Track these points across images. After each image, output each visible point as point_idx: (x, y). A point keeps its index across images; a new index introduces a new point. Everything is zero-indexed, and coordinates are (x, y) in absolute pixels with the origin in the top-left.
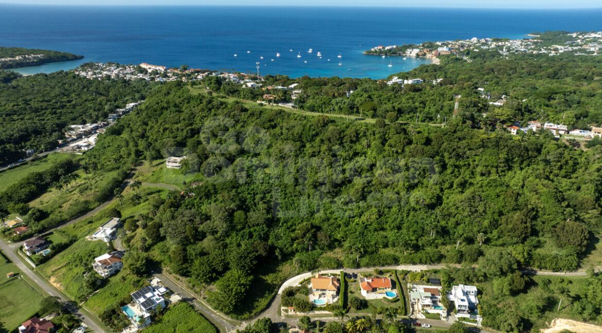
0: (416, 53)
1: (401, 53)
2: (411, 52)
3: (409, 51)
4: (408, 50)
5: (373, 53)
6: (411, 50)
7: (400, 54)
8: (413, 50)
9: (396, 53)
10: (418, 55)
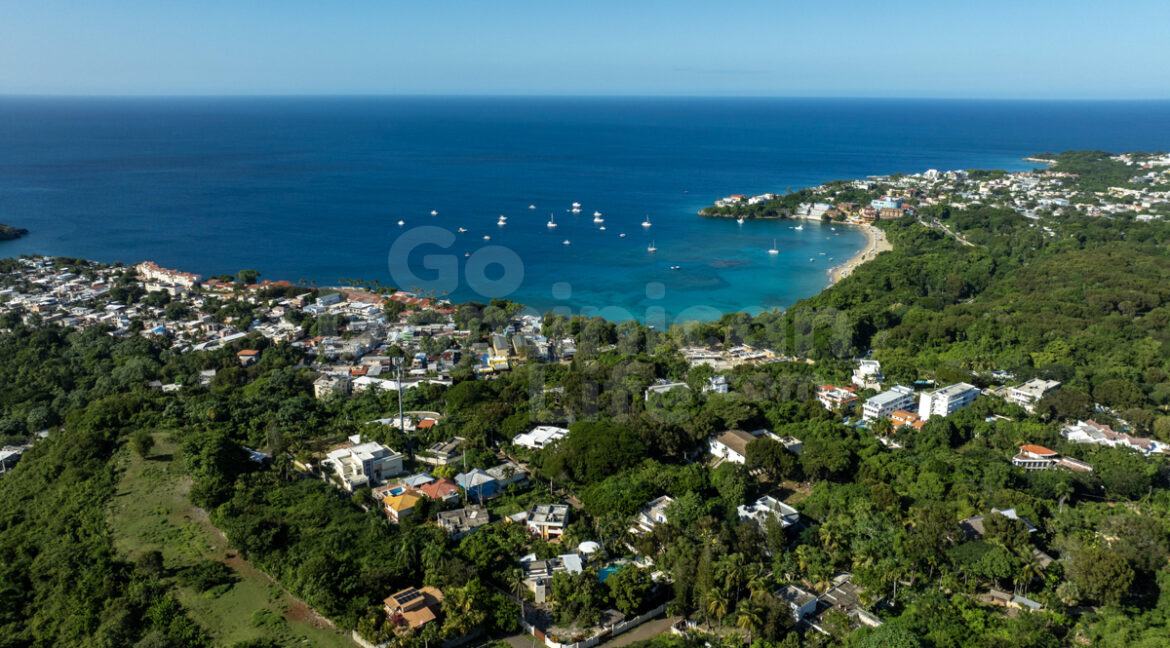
0: (822, 213)
1: (787, 212)
2: (809, 211)
3: (804, 208)
4: (802, 205)
5: (723, 213)
6: (809, 205)
7: (784, 216)
8: (813, 206)
9: (776, 214)
10: (826, 218)
